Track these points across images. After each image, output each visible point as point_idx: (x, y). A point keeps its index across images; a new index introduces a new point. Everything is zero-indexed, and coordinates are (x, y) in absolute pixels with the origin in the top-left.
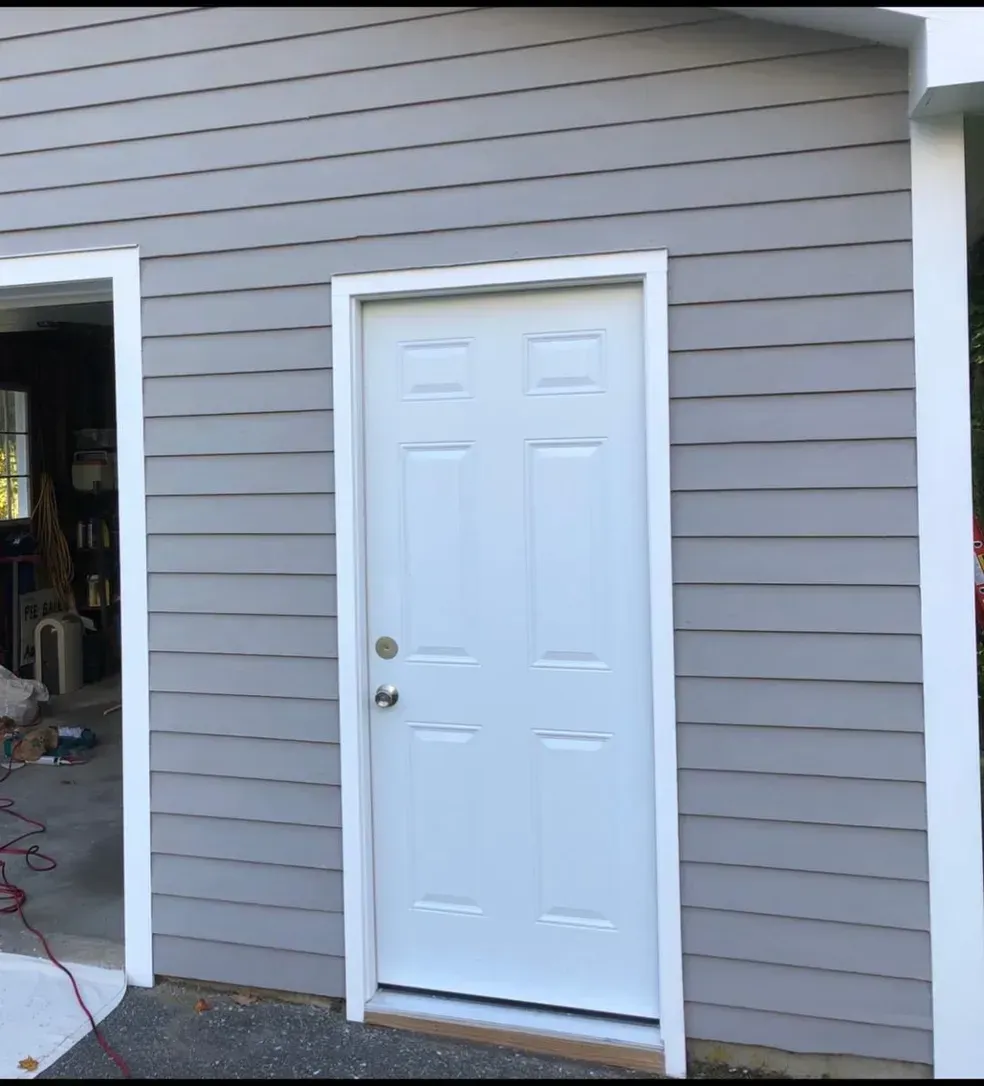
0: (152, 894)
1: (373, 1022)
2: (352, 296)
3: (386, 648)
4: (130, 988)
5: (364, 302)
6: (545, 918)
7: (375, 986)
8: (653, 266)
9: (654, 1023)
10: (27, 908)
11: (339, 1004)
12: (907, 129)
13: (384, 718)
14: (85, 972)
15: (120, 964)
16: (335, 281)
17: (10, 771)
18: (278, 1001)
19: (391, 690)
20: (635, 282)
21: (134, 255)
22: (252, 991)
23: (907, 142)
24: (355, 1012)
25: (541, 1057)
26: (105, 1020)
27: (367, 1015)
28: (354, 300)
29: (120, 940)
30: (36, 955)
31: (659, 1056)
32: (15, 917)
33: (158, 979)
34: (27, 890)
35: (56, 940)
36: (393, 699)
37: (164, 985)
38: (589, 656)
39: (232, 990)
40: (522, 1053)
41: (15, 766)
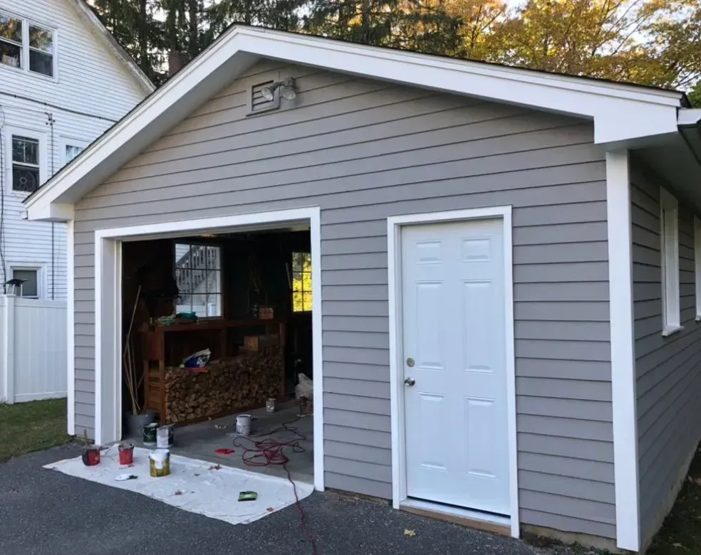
0: (324, 456)
1: (402, 509)
2: (395, 224)
3: (410, 363)
4: (315, 491)
5: (402, 226)
6: (470, 473)
7: (405, 497)
8: (506, 211)
9: (508, 517)
10: (288, 464)
11: (391, 502)
12: (605, 155)
13: (410, 390)
14: (299, 484)
15: (312, 482)
16: (389, 219)
17: (300, 418)
18: (369, 500)
19: (412, 379)
20: (500, 218)
21: (318, 209)
22: (360, 495)
23: (605, 161)
24: (396, 506)
25: (463, 526)
26: (302, 500)
27: (400, 506)
28: (396, 226)
29: (312, 474)
30: (284, 478)
31: (509, 528)
32: (282, 466)
33: (326, 489)
34: (289, 458)
35: (293, 474)
36: (413, 383)
37: (328, 491)
38: (487, 368)
39: (352, 494)
40: (456, 524)
41: (303, 416)
